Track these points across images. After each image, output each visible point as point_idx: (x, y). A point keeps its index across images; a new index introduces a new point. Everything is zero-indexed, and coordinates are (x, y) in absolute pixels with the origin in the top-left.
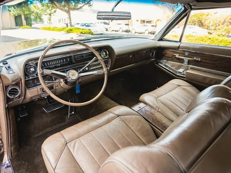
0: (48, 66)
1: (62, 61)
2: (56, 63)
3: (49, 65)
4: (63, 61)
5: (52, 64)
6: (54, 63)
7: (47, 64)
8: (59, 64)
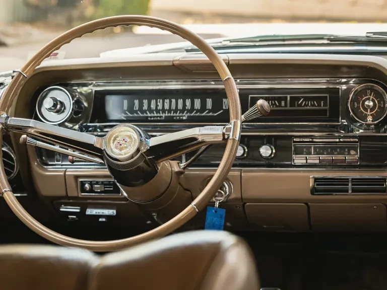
0: (143, 112)
1: (198, 104)
2: (173, 107)
3: (145, 107)
4: (203, 104)
5: (157, 106)
6: (167, 107)
7: (141, 105)
8: (182, 111)
